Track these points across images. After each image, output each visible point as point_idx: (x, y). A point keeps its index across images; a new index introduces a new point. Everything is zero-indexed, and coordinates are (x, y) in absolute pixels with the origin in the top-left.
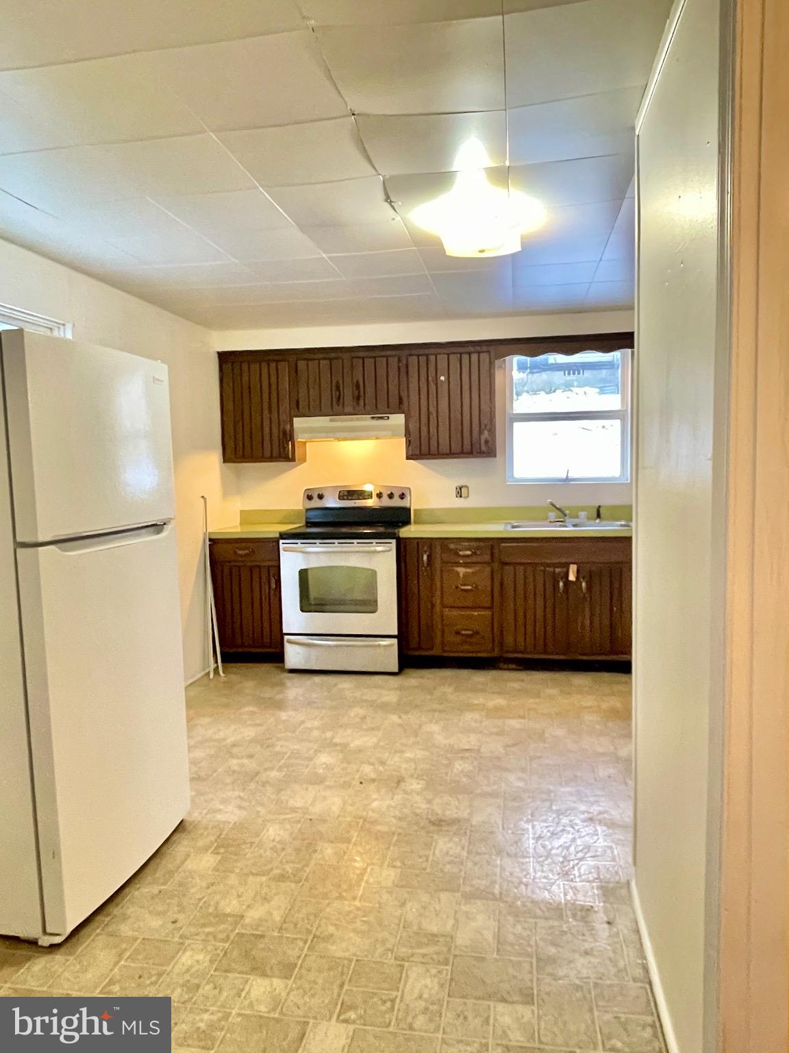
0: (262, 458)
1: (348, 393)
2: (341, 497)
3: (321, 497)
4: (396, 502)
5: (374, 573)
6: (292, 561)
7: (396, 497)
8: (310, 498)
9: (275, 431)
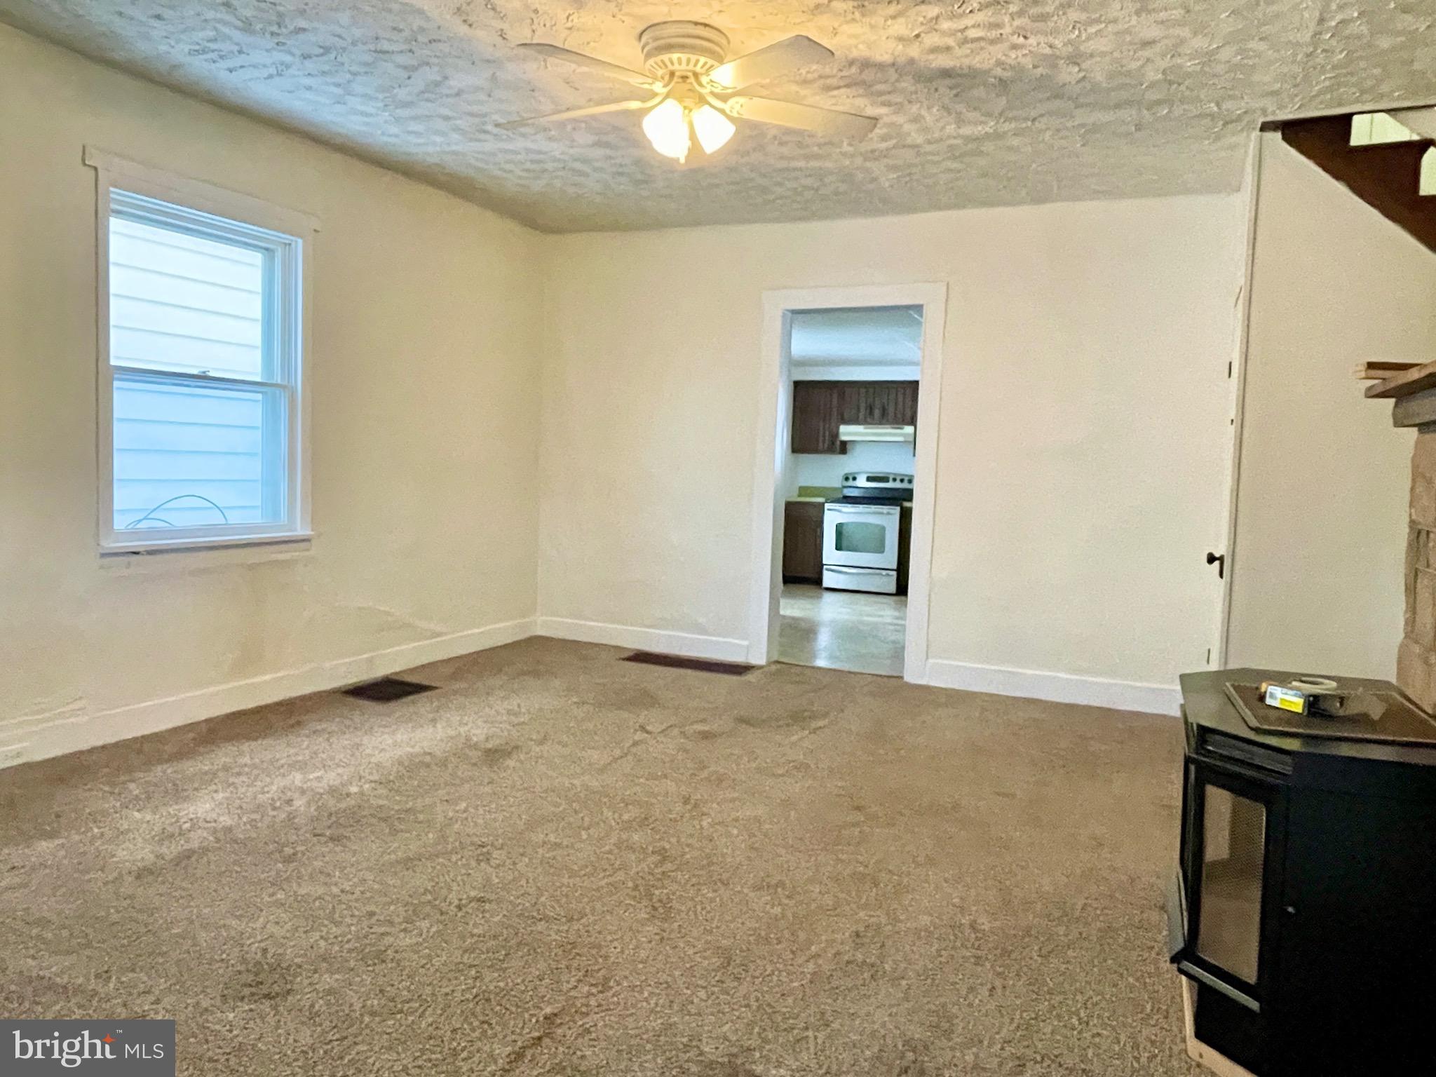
0: (815, 451)
1: (877, 412)
2: (869, 479)
3: (854, 479)
4: (905, 485)
5: (883, 529)
6: (834, 516)
7: (906, 481)
8: (847, 479)
9: (827, 433)
